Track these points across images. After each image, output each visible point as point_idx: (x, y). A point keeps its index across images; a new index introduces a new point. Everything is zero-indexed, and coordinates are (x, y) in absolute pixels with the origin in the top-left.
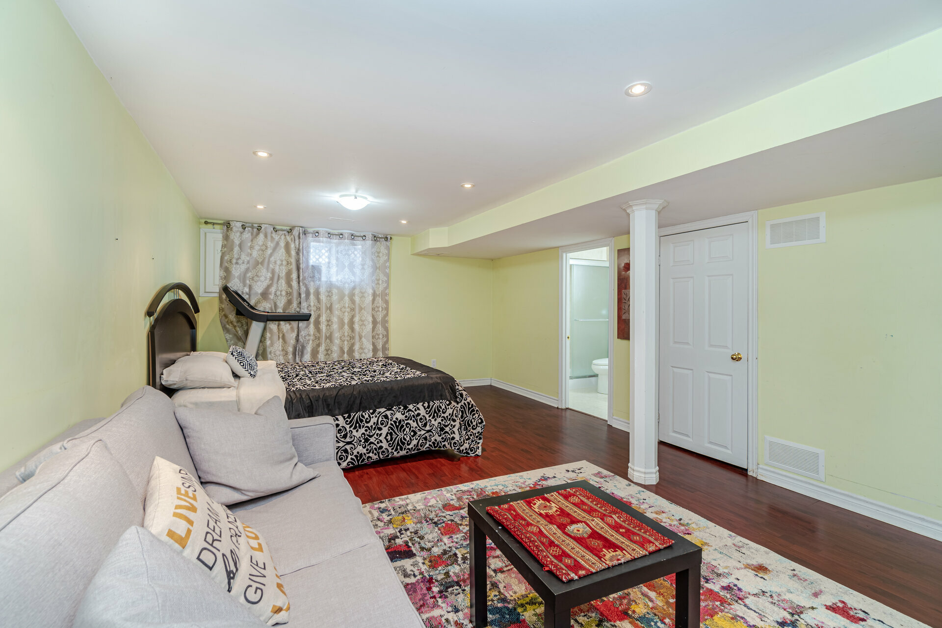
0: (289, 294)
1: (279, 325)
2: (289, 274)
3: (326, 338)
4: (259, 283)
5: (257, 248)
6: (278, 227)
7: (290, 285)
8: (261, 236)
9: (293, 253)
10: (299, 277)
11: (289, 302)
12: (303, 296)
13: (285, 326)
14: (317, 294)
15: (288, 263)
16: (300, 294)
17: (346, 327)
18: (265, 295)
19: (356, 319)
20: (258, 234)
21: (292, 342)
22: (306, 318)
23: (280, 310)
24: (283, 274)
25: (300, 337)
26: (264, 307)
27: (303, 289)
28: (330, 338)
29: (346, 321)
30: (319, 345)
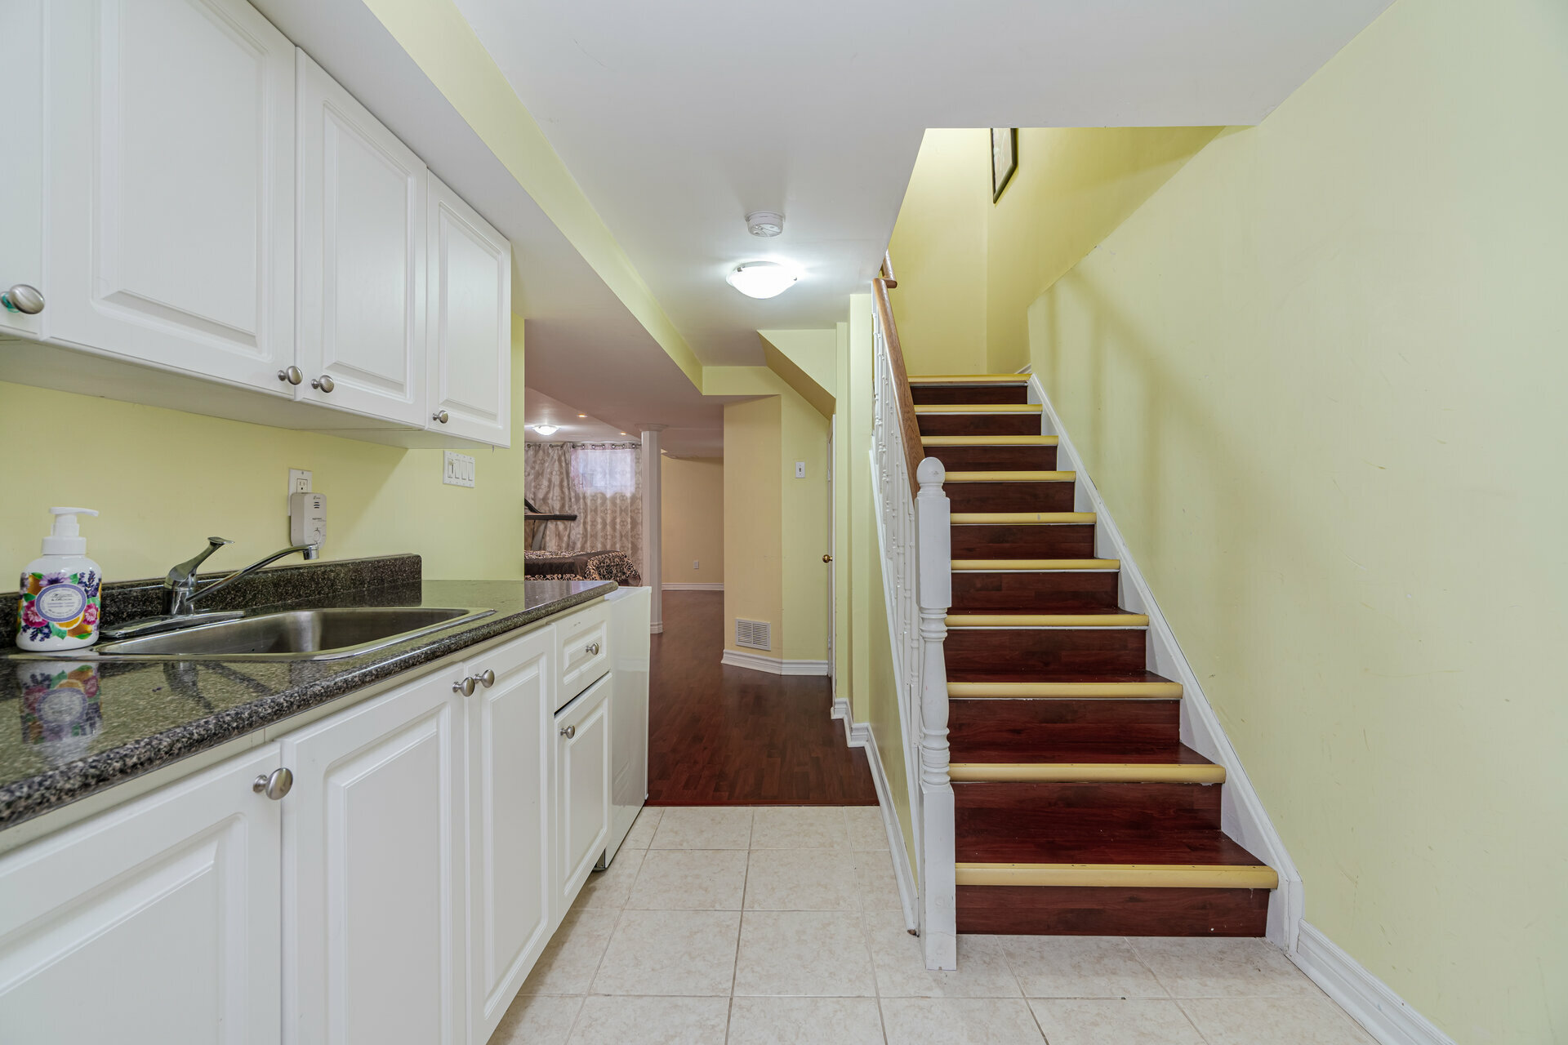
0: (563, 499)
1: (556, 524)
2: (562, 481)
3: (591, 536)
4: (541, 490)
5: (538, 462)
6: (553, 444)
7: (563, 492)
8: (541, 452)
9: (564, 464)
10: (568, 485)
11: (563, 506)
12: (573, 500)
13: (561, 525)
14: (584, 498)
15: (561, 473)
16: (570, 499)
17: (608, 528)
18: (545, 499)
19: (618, 520)
20: (539, 450)
21: (565, 539)
22: (573, 518)
23: (557, 513)
24: (557, 483)
25: (571, 535)
26: (545, 510)
27: (573, 494)
28: (594, 536)
29: (608, 521)
30: (586, 542)
